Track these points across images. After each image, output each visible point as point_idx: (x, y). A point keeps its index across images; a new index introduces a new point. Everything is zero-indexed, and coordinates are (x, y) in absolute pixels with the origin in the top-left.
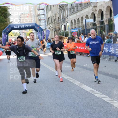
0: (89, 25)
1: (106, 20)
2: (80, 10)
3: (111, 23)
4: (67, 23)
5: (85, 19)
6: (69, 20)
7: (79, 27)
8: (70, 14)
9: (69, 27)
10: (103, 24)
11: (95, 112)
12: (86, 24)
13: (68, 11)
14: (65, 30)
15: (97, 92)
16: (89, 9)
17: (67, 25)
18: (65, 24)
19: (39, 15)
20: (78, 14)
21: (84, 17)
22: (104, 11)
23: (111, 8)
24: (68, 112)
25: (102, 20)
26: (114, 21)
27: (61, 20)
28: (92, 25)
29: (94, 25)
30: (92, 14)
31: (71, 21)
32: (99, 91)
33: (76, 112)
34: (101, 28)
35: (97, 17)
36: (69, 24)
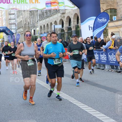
0: (57, 31)
1: (74, 27)
2: (49, 16)
3: (78, 29)
4: (37, 28)
5: (54, 25)
6: (39, 26)
7: (48, 32)
8: (40, 20)
9: (38, 31)
10: (70, 30)
11: (62, 113)
12: (55, 30)
13: (38, 17)
14: (35, 35)
15: (64, 93)
16: (58, 16)
17: (36, 30)
18: (35, 29)
19: (10, 19)
20: (47, 19)
21: (53, 23)
22: (72, 18)
23: (79, 16)
24: (36, 113)
25: (70, 27)
26: (80, 27)
27: (31, 24)
28: (60, 30)
29: (62, 30)
30: (60, 20)
31: (41, 26)
32: (66, 93)
33: (44, 113)
34: (69, 33)
35: (65, 23)
36: (38, 29)
